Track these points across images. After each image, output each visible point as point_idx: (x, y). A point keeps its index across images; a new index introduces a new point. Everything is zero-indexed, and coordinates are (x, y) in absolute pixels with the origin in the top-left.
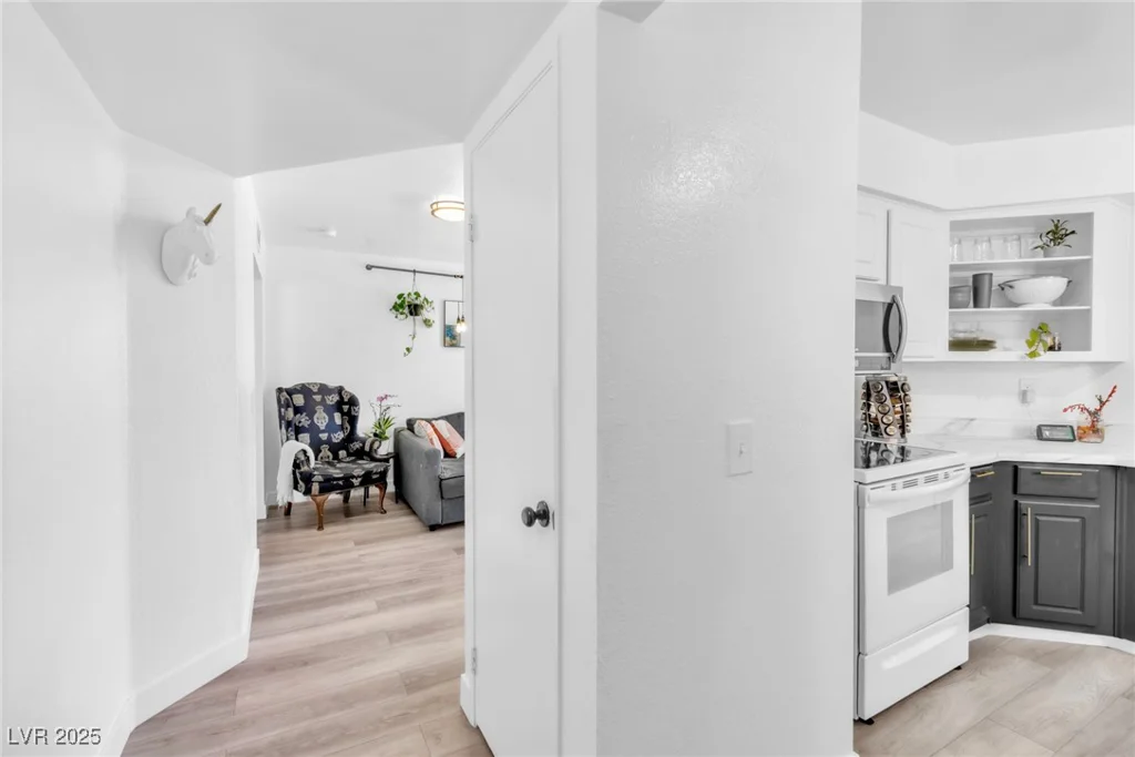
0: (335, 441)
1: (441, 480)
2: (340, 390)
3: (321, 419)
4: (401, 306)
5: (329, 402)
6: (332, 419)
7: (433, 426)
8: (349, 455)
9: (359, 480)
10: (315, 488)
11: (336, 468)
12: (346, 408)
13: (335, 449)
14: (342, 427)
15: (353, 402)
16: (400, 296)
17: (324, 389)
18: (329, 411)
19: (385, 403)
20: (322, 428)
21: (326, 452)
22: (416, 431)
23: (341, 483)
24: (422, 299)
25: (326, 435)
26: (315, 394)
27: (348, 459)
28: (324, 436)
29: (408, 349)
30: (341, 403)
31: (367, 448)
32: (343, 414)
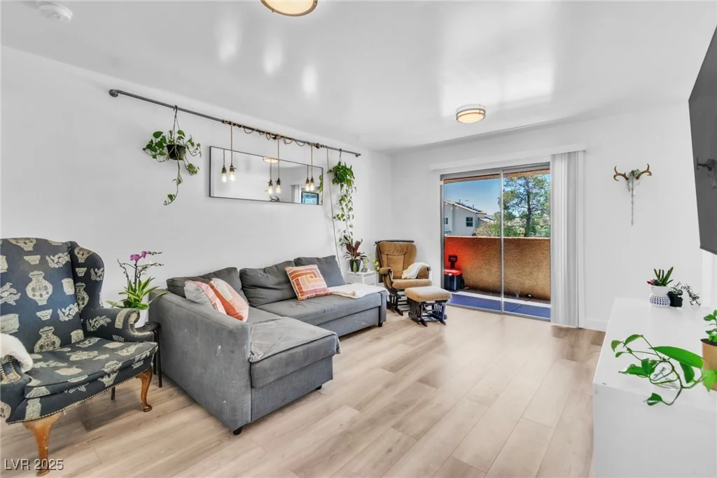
0: (63, 318)
1: (251, 363)
2: (71, 248)
3: (39, 289)
4: (160, 145)
5: (52, 265)
6: (58, 288)
7: (212, 287)
8: (88, 335)
9: (113, 376)
10: (33, 408)
11: (72, 364)
12: (81, 272)
13: (63, 332)
14: (75, 298)
15: (94, 262)
16: (157, 135)
17: (43, 247)
18: (53, 277)
19: (141, 262)
20: (42, 301)
21: (48, 337)
22: (187, 294)
23: (83, 389)
24: (186, 139)
25: (50, 311)
26: (29, 253)
27: (87, 343)
28: (45, 315)
29: (171, 197)
30: (73, 264)
31: (119, 324)
32: (76, 279)
